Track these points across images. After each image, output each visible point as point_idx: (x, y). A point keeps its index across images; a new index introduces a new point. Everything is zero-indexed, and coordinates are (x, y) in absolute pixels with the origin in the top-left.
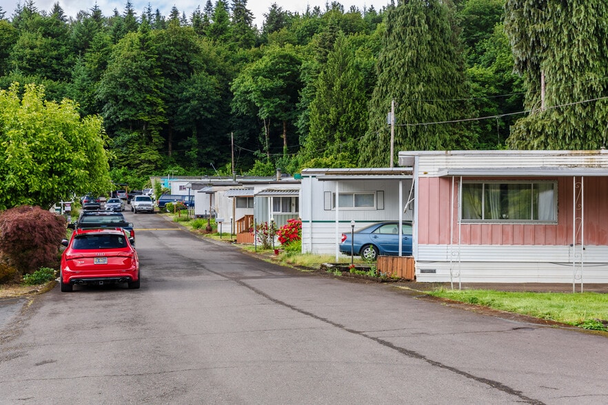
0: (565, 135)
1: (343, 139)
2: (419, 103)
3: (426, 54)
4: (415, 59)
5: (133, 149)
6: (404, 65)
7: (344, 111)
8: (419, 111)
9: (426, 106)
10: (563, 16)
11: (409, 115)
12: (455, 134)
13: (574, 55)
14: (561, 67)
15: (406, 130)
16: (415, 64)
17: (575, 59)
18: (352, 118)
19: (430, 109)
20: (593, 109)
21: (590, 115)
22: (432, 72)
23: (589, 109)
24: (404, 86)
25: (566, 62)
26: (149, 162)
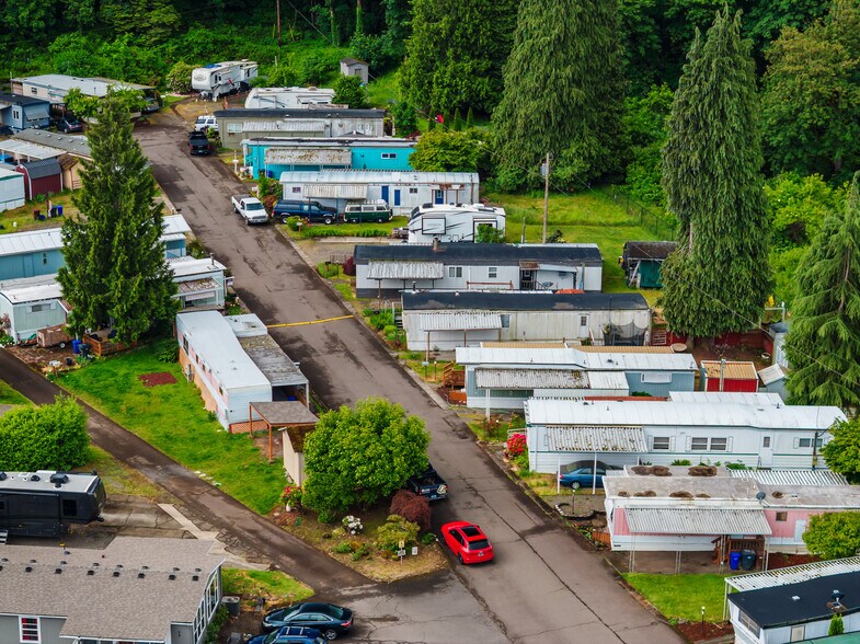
0: (705, 285)
1: (457, 58)
2: (566, 90)
3: (575, 29)
4: (562, 36)
5: (138, 5)
6: (549, 43)
7: (459, 20)
8: (565, 98)
9: (575, 90)
10: (709, 187)
11: (554, 103)
12: (603, 110)
13: (717, 222)
14: (706, 228)
15: (550, 117)
16: (561, 43)
17: (717, 226)
18: (470, 31)
19: (577, 95)
20: (729, 265)
21: (726, 271)
22: (582, 49)
23: (726, 265)
24: (549, 68)
25: (710, 226)
26: (163, 25)
